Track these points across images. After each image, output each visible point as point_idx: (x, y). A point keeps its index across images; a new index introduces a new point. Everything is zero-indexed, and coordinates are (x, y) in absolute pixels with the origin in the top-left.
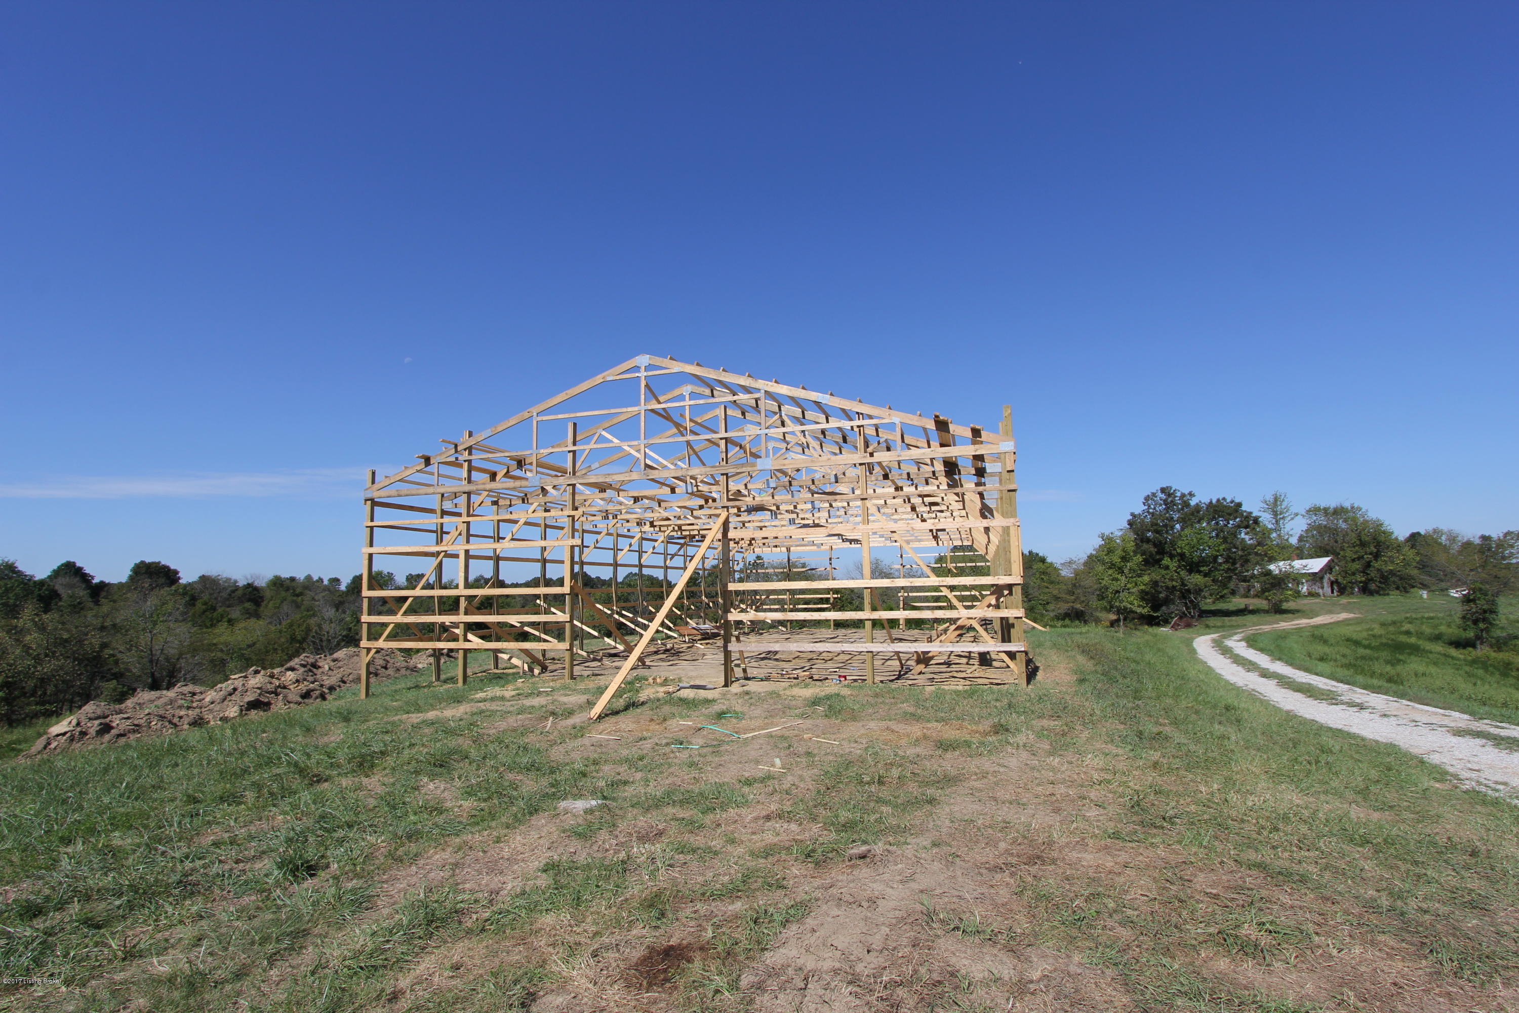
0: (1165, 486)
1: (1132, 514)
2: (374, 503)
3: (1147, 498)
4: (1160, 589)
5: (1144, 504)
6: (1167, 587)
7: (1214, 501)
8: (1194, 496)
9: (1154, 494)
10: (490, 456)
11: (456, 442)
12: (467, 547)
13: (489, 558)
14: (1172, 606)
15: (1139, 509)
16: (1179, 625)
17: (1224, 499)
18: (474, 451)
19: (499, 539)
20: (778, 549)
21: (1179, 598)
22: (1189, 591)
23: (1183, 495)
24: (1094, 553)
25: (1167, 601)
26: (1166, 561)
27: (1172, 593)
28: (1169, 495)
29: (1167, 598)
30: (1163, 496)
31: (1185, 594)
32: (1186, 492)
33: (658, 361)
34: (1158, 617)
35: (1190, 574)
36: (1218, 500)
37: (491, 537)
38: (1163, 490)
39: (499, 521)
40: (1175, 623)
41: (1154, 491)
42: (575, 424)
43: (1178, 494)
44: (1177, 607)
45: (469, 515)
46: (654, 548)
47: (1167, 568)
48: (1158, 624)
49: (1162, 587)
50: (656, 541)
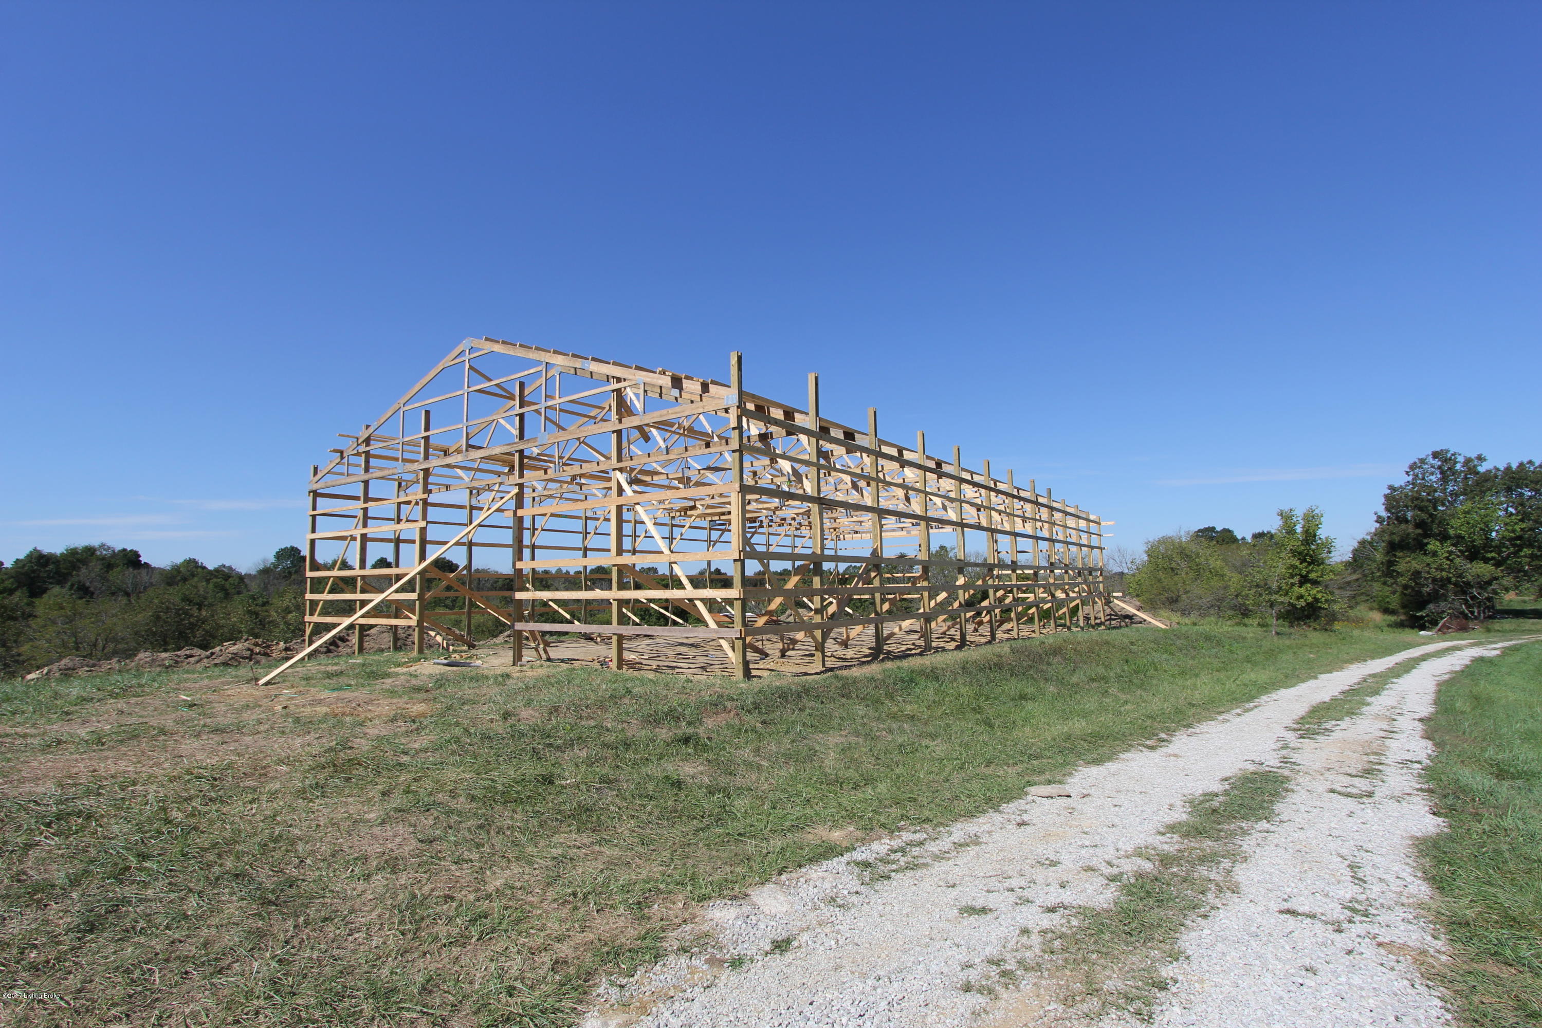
0: (1438, 449)
1: (1391, 488)
2: (316, 494)
3: (1413, 467)
4: (1422, 581)
5: (1407, 473)
6: (1434, 580)
7: (1514, 466)
8: (1485, 460)
9: (1422, 461)
10: (385, 444)
11: (356, 435)
12: (364, 531)
13: (390, 541)
14: (1443, 604)
15: (1401, 479)
16: (1449, 628)
17: (1530, 462)
18: (372, 442)
19: (399, 521)
20: (859, 535)
21: (1455, 594)
22: (1468, 584)
23: (1468, 461)
24: (1369, 538)
25: (1435, 597)
26: (1433, 545)
27: (1442, 586)
28: (1446, 460)
29: (1436, 592)
30: (1437, 463)
31: (1463, 588)
32: (1473, 455)
33: (475, 343)
34: (1422, 617)
35: (1471, 561)
36: (1521, 464)
37: (393, 520)
38: (1435, 455)
39: (399, 504)
40: (1444, 625)
41: (1424, 457)
42: (427, 413)
43: (1461, 459)
44: (1452, 603)
45: (366, 501)
46: (682, 535)
47: (1435, 554)
48: (1423, 628)
49: (1426, 579)
50: (683, 526)
